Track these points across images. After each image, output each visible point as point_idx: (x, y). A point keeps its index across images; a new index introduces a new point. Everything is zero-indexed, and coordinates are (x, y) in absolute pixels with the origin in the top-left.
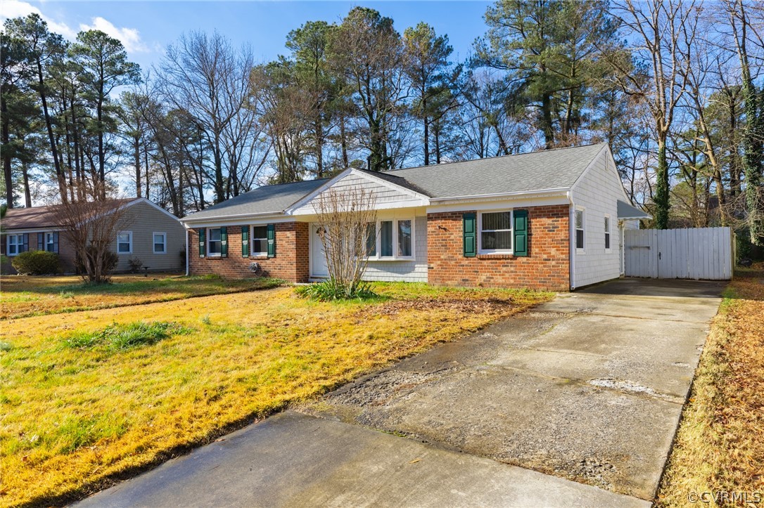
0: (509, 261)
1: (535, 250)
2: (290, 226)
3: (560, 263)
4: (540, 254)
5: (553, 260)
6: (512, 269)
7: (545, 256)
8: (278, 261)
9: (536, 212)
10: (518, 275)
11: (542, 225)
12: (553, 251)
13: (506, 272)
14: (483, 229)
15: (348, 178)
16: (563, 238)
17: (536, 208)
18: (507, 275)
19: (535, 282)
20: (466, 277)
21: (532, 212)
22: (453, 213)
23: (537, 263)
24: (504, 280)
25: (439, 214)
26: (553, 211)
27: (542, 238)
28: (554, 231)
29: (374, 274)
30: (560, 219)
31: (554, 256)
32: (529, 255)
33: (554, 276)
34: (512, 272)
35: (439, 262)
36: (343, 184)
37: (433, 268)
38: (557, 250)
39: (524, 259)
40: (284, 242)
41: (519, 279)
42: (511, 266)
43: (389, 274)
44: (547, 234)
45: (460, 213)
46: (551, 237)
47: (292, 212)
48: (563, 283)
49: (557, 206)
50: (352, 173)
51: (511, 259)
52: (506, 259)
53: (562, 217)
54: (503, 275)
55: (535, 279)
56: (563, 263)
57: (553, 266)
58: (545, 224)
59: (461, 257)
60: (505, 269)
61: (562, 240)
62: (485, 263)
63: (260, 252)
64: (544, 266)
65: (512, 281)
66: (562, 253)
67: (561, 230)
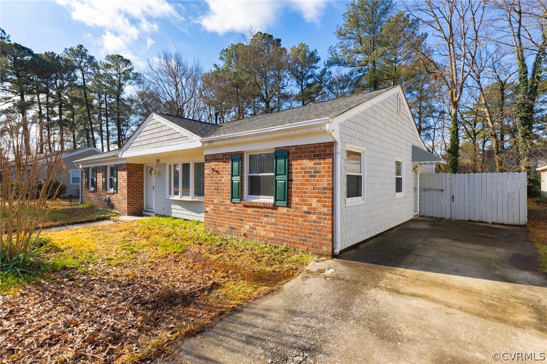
0: (270, 211)
1: (295, 199)
3: (322, 219)
4: (301, 204)
5: (314, 213)
6: (273, 220)
7: (305, 208)
8: (118, 196)
9: (297, 153)
10: (278, 229)
11: (303, 169)
12: (314, 202)
13: (267, 223)
14: (250, 173)
15: (151, 123)
16: (325, 186)
17: (297, 147)
18: (268, 227)
19: (295, 239)
20: (233, 225)
21: (293, 153)
22: (224, 155)
23: (297, 216)
24: (265, 233)
25: (213, 155)
26: (314, 151)
27: (302, 184)
28: (315, 177)
30: (322, 161)
31: (315, 209)
32: (289, 205)
33: (315, 234)
34: (272, 224)
35: (212, 207)
37: (208, 212)
38: (319, 201)
39: (284, 210)
40: (122, 180)
41: (280, 233)
42: (272, 217)
43: (189, 212)
44: (308, 180)
45: (229, 154)
46: (312, 185)
47: (121, 155)
48: (325, 245)
49: (318, 145)
50: (154, 118)
51: (272, 209)
52: (267, 208)
53: (325, 158)
54: (265, 226)
55: (295, 235)
56: (325, 219)
57: (314, 222)
58: (306, 168)
59: (228, 202)
60: (266, 219)
61: (324, 189)
62: (250, 210)
64: (305, 221)
65: (272, 235)
66: (324, 206)
67: (324, 176)
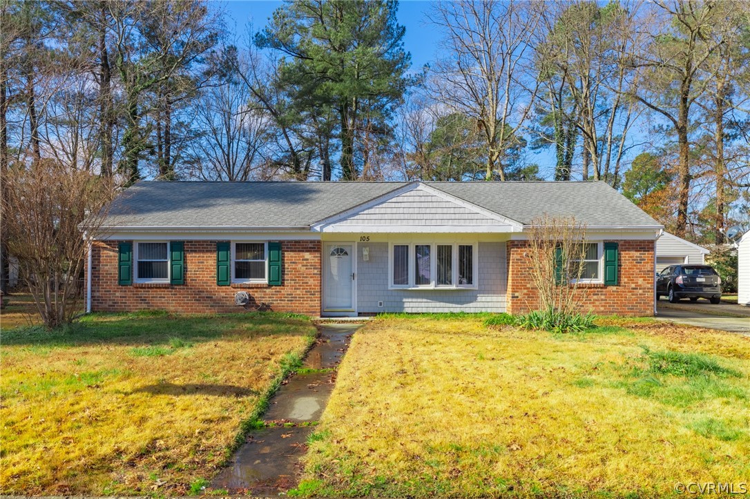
0: (600, 289)
1: (624, 280)
2: (311, 245)
3: (646, 292)
4: (629, 283)
5: (640, 289)
6: (603, 297)
7: (633, 286)
8: (286, 290)
9: (625, 245)
10: (608, 303)
11: (631, 257)
12: (640, 281)
13: (596, 300)
14: (572, 259)
15: (412, 193)
16: (649, 269)
17: (625, 241)
18: (597, 303)
19: (623, 309)
21: (622, 245)
23: (625, 292)
24: (594, 308)
25: (525, 241)
26: (641, 245)
27: (630, 268)
28: (641, 263)
29: (423, 305)
30: (646, 253)
31: (641, 285)
32: (619, 284)
33: (641, 303)
34: (602, 300)
35: (525, 291)
36: (405, 199)
37: (517, 297)
38: (644, 280)
39: (614, 288)
40: (300, 266)
41: (609, 306)
42: (601, 295)
43: (442, 304)
44: (635, 266)
46: (638, 269)
47: (321, 228)
48: (648, 309)
49: (644, 241)
50: (418, 188)
51: (602, 288)
52: (596, 288)
53: (649, 251)
54: (593, 303)
55: (624, 306)
56: (649, 292)
57: (640, 294)
58: (633, 257)
60: (595, 297)
61: (648, 271)
63: (250, 277)
64: (632, 295)
65: (602, 309)
66: (648, 283)
67: (648, 263)
